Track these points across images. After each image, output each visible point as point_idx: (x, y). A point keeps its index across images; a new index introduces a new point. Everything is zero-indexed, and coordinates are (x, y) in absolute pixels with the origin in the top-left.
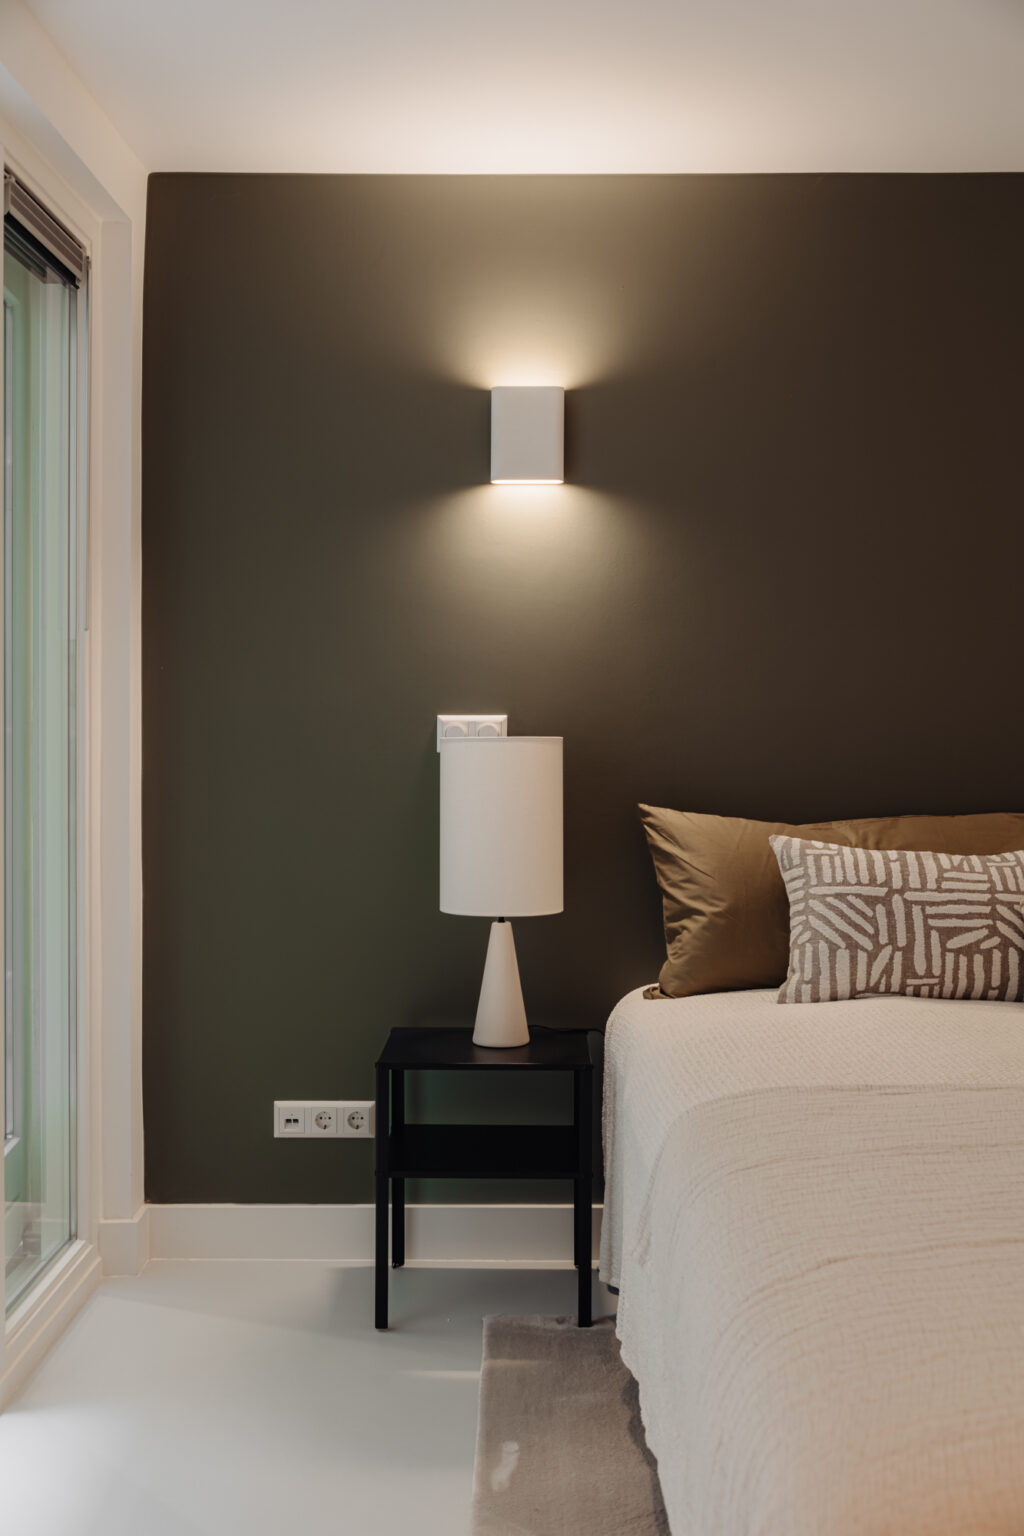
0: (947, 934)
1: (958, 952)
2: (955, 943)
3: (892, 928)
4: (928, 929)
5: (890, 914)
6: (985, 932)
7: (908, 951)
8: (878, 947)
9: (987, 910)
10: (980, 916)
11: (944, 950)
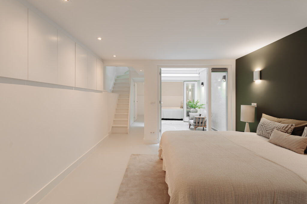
0: (267, 130)
1: (267, 133)
2: (267, 132)
3: (262, 129)
4: (265, 130)
5: (262, 127)
6: (270, 132)
7: (263, 131)
8: (260, 130)
9: (272, 129)
10: (271, 130)
11: (266, 132)
